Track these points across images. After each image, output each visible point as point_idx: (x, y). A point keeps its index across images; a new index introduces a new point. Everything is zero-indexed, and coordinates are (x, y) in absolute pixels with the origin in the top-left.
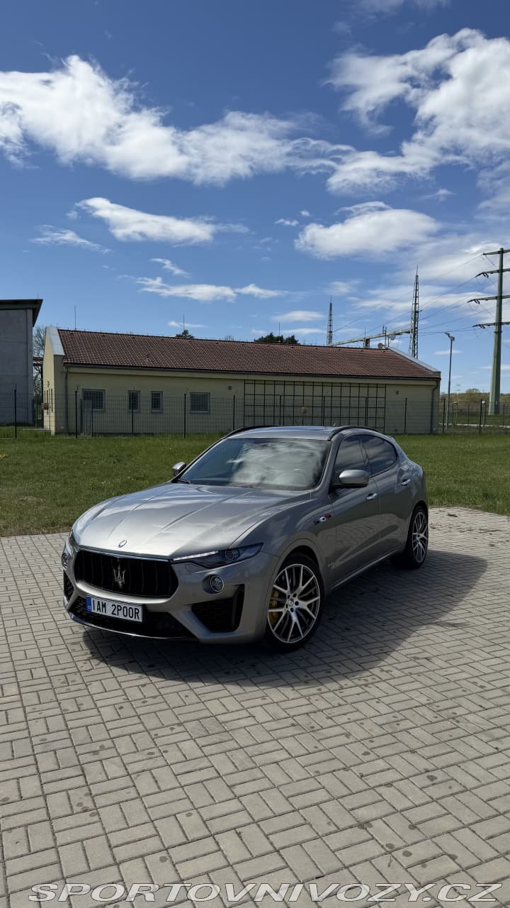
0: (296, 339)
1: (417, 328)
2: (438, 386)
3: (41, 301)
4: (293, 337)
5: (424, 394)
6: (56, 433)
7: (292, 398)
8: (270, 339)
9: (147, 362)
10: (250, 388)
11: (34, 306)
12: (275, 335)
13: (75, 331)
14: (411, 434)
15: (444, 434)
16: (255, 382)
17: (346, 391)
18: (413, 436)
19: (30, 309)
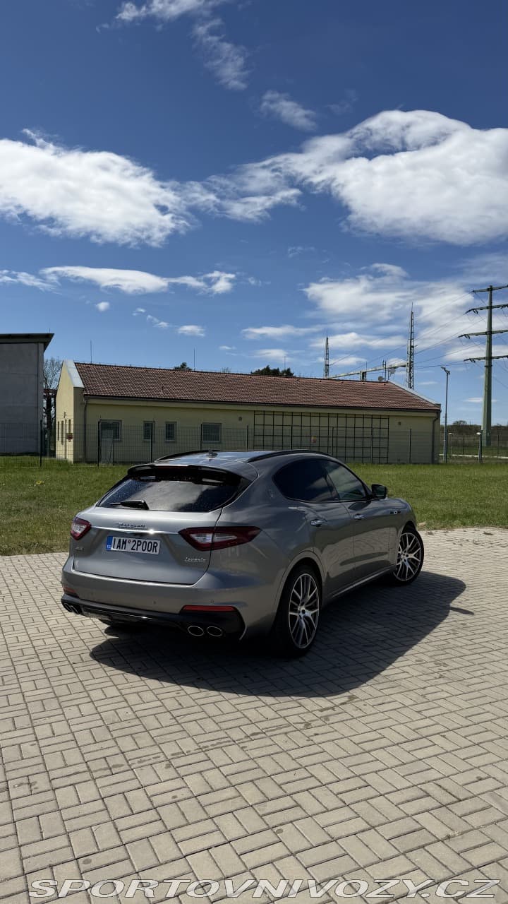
0: (292, 371)
1: (413, 362)
2: (438, 418)
3: (52, 335)
4: (289, 370)
5: (423, 425)
6: (75, 462)
7: (299, 428)
8: (267, 372)
9: (161, 394)
10: (259, 419)
11: (45, 339)
12: (271, 368)
13: (91, 364)
14: (415, 464)
15: (446, 464)
16: (264, 413)
17: (351, 422)
18: (417, 466)
19: (41, 342)
